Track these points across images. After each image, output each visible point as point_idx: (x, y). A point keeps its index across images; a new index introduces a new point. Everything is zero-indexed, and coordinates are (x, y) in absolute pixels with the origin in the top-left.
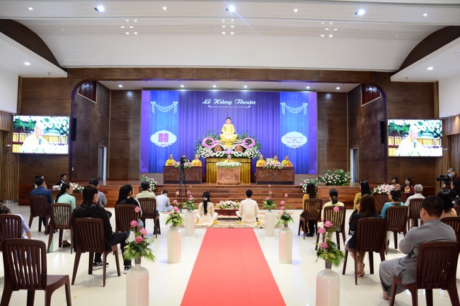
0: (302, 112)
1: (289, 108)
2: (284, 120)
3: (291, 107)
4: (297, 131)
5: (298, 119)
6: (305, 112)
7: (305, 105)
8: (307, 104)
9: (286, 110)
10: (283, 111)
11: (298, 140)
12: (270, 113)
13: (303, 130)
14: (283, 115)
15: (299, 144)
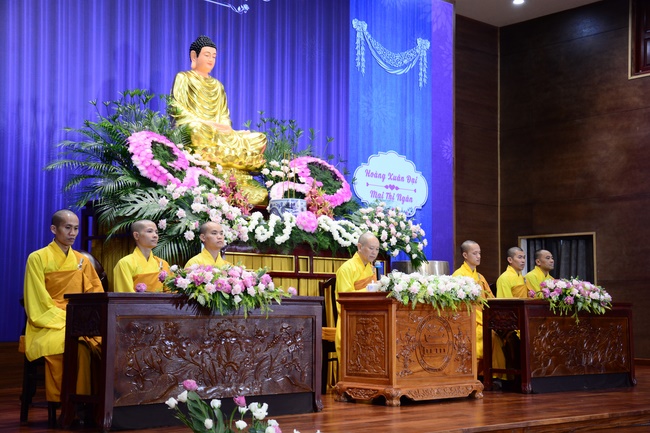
0: (415, 71)
1: (377, 46)
2: (362, 97)
3: (384, 45)
4: (402, 152)
5: (404, 99)
6: (423, 79)
7: (423, 45)
8: (428, 44)
9: (368, 55)
10: (360, 60)
11: (405, 188)
12: (319, 55)
13: (418, 147)
14: (358, 73)
15: (407, 206)
